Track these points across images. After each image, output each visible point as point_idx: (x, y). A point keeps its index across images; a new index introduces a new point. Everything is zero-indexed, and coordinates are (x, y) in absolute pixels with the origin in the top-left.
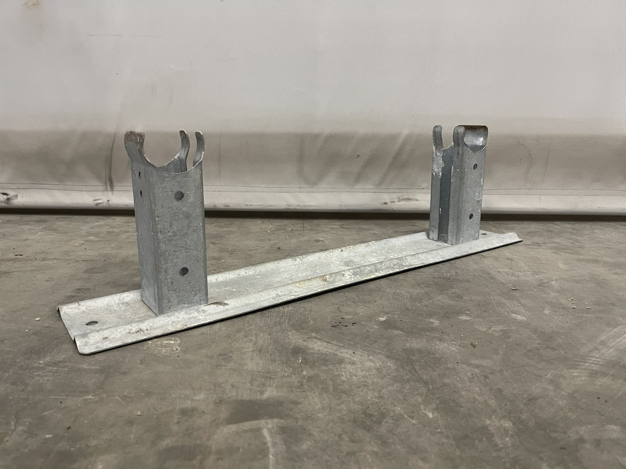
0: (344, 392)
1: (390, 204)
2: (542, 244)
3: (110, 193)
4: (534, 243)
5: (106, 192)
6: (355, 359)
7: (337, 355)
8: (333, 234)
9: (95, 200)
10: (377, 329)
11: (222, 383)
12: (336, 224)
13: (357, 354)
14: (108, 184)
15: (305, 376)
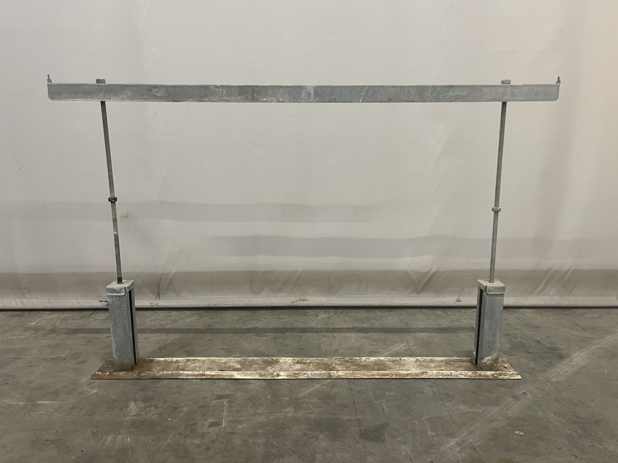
1: (295, 302)
5: (156, 300)
9: (151, 304)
14: (157, 296)
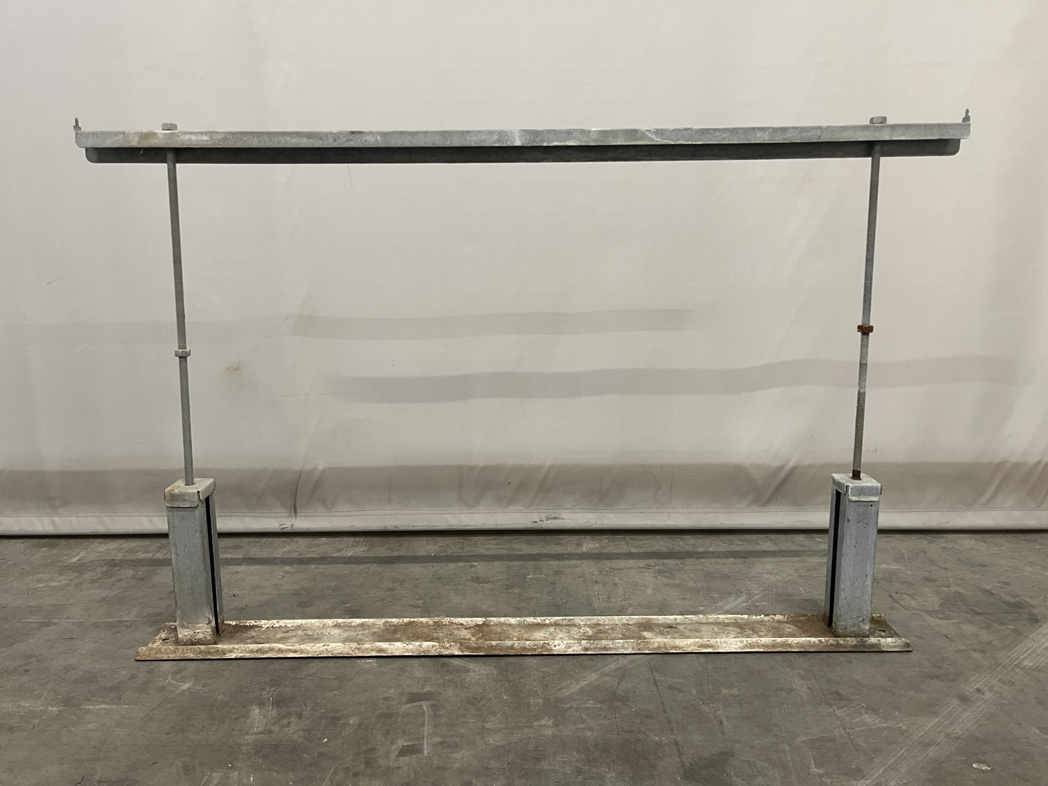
1: (539, 523)
3: (294, 518)
5: (290, 518)
9: (281, 525)
11: (403, 685)
14: (293, 511)
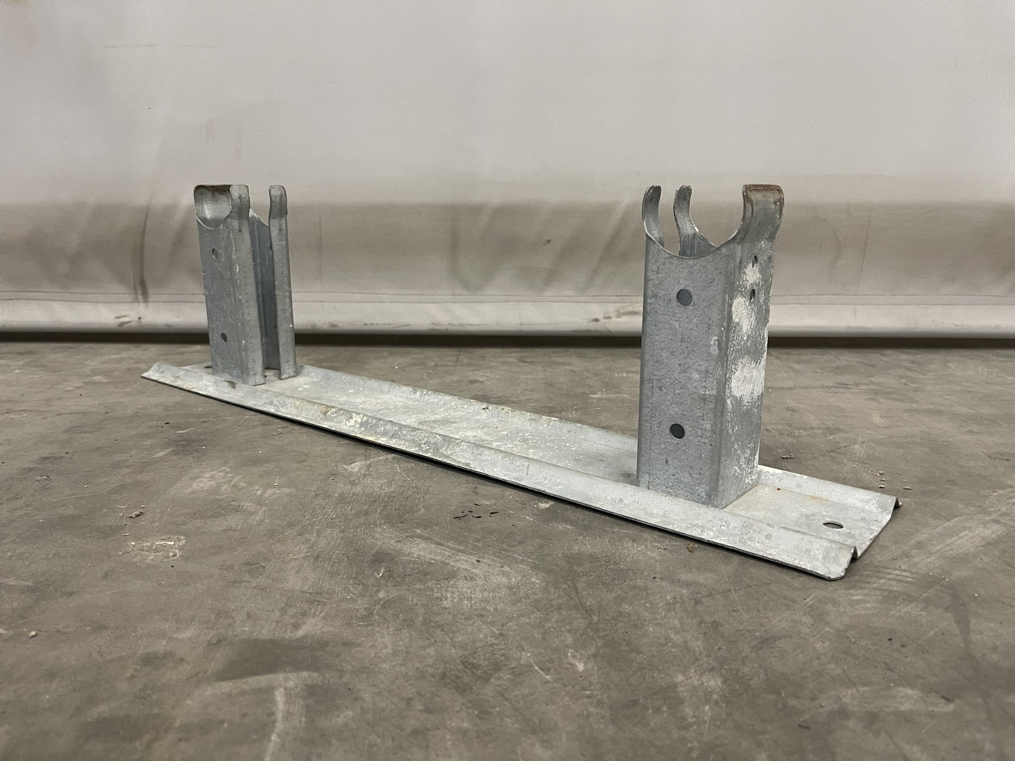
0: (441, 627)
2: (852, 385)
3: (142, 305)
4: (839, 384)
6: (477, 571)
7: (448, 564)
8: (504, 370)
10: (529, 521)
11: (233, 610)
12: (512, 355)
13: (483, 562)
15: (380, 600)
